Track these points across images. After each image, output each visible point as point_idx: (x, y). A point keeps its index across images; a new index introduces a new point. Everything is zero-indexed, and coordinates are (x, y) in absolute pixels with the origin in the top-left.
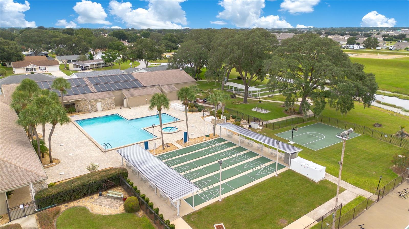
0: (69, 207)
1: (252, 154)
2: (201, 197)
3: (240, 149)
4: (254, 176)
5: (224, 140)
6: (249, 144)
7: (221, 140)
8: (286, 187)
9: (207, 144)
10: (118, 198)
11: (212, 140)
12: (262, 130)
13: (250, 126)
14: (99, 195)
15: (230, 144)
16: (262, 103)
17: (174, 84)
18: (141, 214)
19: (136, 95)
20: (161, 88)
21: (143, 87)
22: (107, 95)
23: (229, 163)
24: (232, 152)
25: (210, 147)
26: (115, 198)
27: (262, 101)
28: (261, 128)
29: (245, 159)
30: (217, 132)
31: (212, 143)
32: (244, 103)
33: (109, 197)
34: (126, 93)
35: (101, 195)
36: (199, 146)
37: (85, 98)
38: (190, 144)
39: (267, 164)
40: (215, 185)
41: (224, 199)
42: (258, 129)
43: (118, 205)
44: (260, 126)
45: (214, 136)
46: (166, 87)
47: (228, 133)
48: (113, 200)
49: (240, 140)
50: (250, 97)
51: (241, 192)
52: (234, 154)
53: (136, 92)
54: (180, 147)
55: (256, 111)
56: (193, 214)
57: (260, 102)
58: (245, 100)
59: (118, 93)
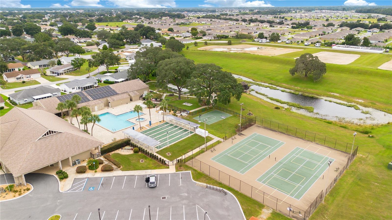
0: (112, 153)
1: (181, 129)
2: (161, 146)
3: (176, 127)
4: (181, 137)
5: (168, 123)
6: (180, 124)
7: (167, 123)
8: (193, 140)
9: (161, 126)
10: (129, 149)
11: (163, 123)
12: (187, 116)
13: (181, 115)
14: (121, 149)
15: (172, 125)
16: (189, 98)
17: (137, 91)
18: (140, 153)
19: (115, 100)
20: (129, 94)
21: (118, 94)
22: (100, 102)
23: (171, 133)
24: (172, 128)
25: (162, 127)
26: (128, 149)
27: (189, 97)
28: (187, 115)
29: (178, 131)
30: (165, 120)
31: (163, 125)
32: (179, 99)
33: (126, 149)
34: (109, 99)
35: (122, 149)
36: (157, 127)
37: (88, 104)
38: (153, 126)
39: (187, 132)
40: (166, 142)
41: (169, 146)
42: (185, 116)
43: (130, 151)
44: (186, 114)
45: (164, 121)
46: (132, 92)
47: (170, 120)
48: (128, 150)
49: (176, 123)
50: (182, 95)
51: (176, 143)
52: (173, 129)
53: (115, 97)
54: (148, 128)
55: (185, 104)
56: (159, 151)
57: (188, 98)
58: (180, 97)
59: (105, 99)
